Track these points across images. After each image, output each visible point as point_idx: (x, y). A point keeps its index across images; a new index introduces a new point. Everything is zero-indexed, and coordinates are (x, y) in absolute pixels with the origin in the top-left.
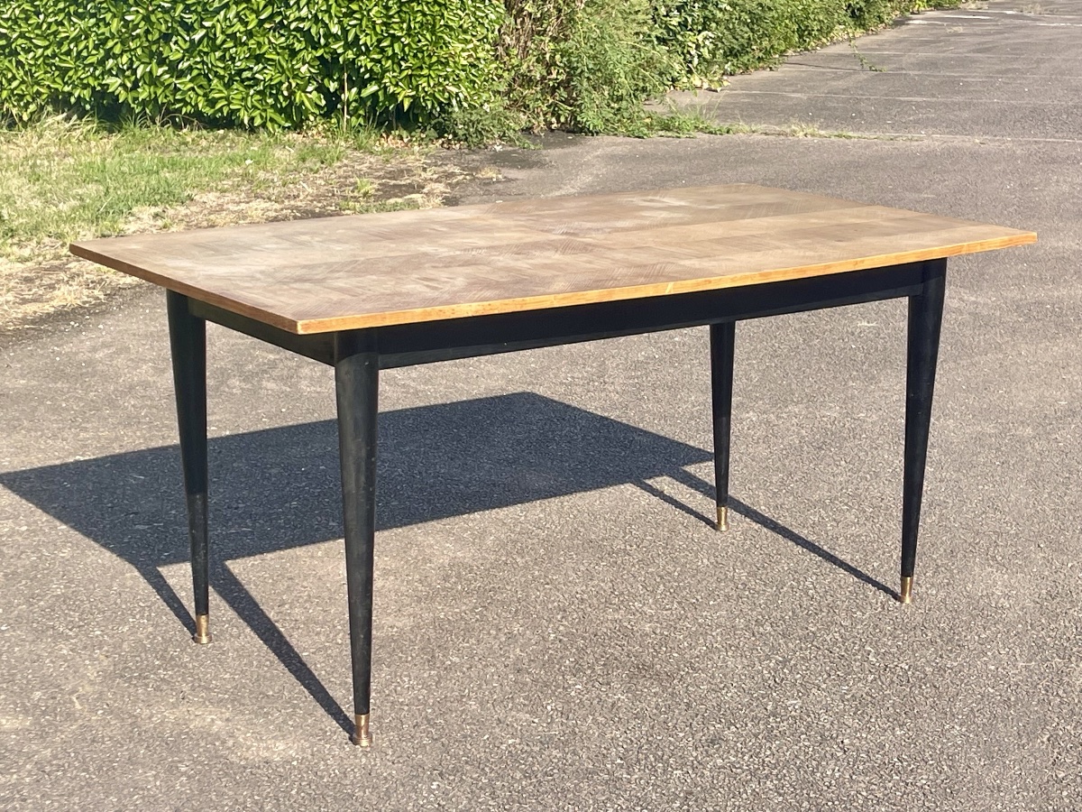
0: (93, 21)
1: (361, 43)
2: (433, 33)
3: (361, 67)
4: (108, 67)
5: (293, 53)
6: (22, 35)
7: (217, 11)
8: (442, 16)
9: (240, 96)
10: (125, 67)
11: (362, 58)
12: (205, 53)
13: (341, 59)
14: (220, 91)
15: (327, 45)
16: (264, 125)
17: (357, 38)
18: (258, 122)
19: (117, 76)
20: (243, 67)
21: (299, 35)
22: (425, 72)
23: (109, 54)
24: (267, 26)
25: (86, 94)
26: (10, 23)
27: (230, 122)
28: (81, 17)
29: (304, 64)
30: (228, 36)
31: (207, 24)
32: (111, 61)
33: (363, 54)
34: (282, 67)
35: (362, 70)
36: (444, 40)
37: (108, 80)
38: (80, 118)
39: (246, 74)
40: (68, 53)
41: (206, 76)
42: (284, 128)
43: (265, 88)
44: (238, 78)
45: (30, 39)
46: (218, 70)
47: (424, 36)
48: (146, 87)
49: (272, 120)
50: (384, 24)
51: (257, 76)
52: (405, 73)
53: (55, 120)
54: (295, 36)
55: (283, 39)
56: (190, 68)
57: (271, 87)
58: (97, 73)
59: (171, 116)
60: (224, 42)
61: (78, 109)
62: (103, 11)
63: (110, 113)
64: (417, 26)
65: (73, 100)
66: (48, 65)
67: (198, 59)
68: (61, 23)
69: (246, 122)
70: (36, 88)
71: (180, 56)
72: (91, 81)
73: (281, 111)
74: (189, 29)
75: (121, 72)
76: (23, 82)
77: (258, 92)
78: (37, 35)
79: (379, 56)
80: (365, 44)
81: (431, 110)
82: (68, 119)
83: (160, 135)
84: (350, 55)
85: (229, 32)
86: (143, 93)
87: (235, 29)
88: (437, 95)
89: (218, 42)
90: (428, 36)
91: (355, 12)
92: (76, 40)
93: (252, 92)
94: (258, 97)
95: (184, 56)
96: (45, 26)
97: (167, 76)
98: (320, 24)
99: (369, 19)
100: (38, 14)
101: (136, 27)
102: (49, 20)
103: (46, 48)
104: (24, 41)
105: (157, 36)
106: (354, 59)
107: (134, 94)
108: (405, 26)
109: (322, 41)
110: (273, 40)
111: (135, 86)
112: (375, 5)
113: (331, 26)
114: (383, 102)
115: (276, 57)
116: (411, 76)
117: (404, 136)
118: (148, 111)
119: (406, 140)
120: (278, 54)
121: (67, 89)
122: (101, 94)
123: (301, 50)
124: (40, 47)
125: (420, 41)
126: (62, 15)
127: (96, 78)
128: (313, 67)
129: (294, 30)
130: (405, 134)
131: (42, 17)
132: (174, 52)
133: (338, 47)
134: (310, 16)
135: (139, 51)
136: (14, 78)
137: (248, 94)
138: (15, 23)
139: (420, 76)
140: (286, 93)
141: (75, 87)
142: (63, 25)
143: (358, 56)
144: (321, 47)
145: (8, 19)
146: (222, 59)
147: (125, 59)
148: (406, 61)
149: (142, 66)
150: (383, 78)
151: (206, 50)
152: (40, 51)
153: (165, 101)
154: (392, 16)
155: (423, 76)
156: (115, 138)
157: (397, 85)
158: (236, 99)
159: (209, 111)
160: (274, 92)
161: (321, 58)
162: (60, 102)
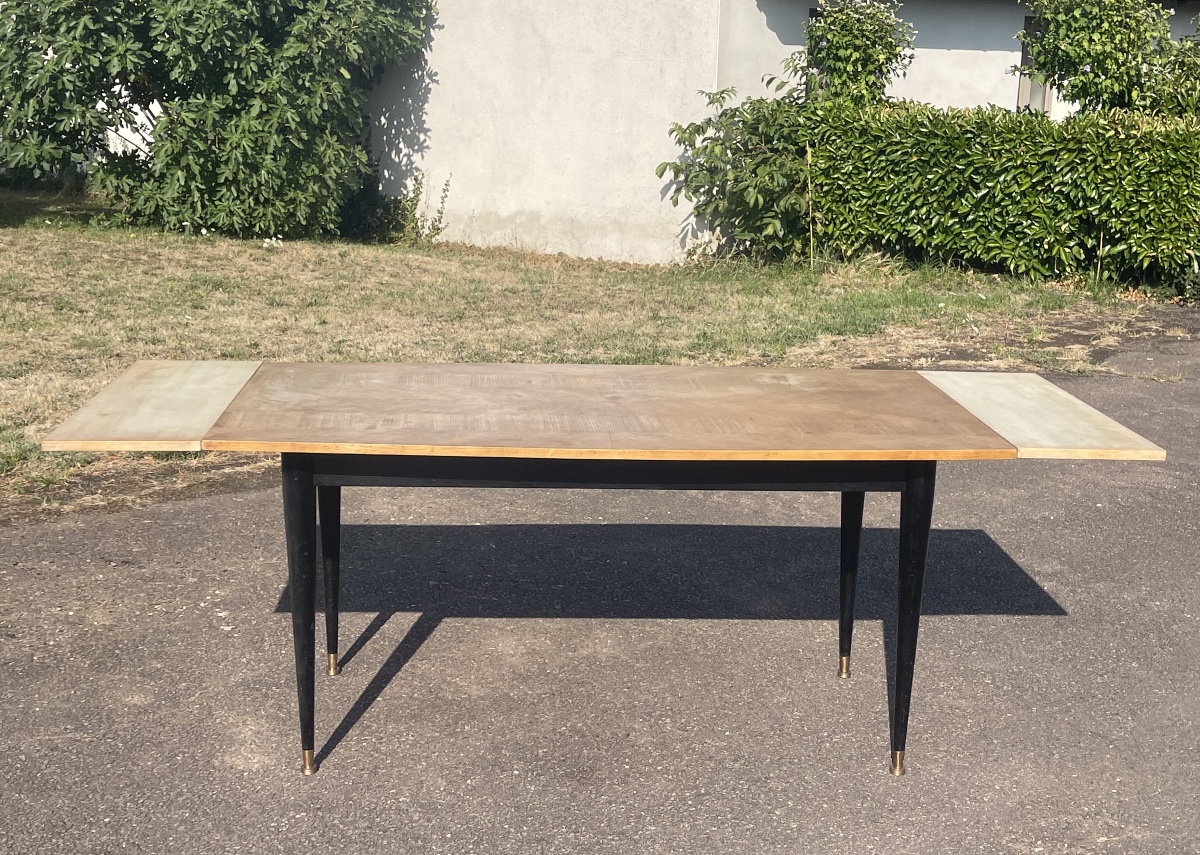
0: (905, 178)
1: (1112, 206)
2: (1177, 201)
3: (1111, 228)
4: (911, 216)
5: (1057, 213)
6: (853, 187)
7: (999, 174)
8: (1188, 186)
9: (1011, 247)
10: (924, 217)
11: (1113, 220)
12: (987, 209)
13: (1097, 220)
14: (996, 242)
15: (1085, 207)
16: (1027, 273)
17: (1109, 202)
18: (1022, 269)
19: (918, 224)
20: (1015, 222)
21: (1061, 198)
22: (1166, 236)
23: (912, 206)
24: (1038, 188)
25: (894, 237)
26: (846, 177)
27: (1000, 268)
28: (897, 174)
29: (1065, 223)
30: (1006, 195)
31: (989, 184)
32: (914, 212)
33: (1114, 217)
34: (1046, 223)
35: (1113, 230)
36: (1188, 208)
37: (910, 227)
38: (892, 256)
39: (1019, 228)
40: (885, 203)
41: (987, 228)
42: (1046, 277)
43: (1031, 241)
44: (1011, 232)
45: (858, 191)
46: (997, 224)
47: (1168, 204)
48: (939, 235)
49: (1036, 269)
50: (1134, 191)
51: (1026, 230)
52: (1148, 236)
53: (873, 257)
54: (1058, 198)
55: (1049, 200)
56: (974, 221)
57: (1036, 241)
58: (903, 220)
59: (957, 259)
60: (1002, 200)
61: (888, 249)
62: (911, 170)
63: (913, 255)
64: (1163, 195)
65: (884, 241)
66: (870, 212)
67: (981, 214)
68: (882, 179)
69: (1012, 269)
70: (859, 230)
71: (967, 210)
72: (899, 227)
73: (1043, 262)
74: (977, 188)
75: (920, 221)
76: (851, 225)
77: (1026, 244)
78: (864, 187)
79: (1128, 220)
80: (1115, 208)
81: (1171, 270)
82: (883, 256)
83: (947, 273)
84: (1104, 217)
85: (1007, 192)
86: (937, 240)
87: (1011, 190)
88: (1177, 257)
89: (997, 199)
90: (1172, 204)
91: (1110, 180)
92: (891, 192)
93: (1021, 244)
94: (1026, 248)
95: (971, 210)
96: (870, 180)
97: (958, 226)
98: (1079, 189)
99: (1122, 186)
100: (866, 170)
101: (935, 184)
102: (874, 176)
103: (870, 198)
104: (855, 192)
105: (951, 193)
106: (1106, 221)
107: (929, 239)
108: (1152, 194)
109: (1081, 204)
110: (1041, 201)
111: (930, 233)
112: (1129, 174)
113: (1088, 190)
114: (1128, 260)
115: (1043, 215)
116: (1153, 238)
117: (1148, 291)
118: (940, 253)
119: (1149, 295)
120: (1045, 212)
121: (881, 232)
122: (904, 238)
123: (1062, 211)
124: (865, 197)
125: (1164, 208)
127: (903, 225)
128: (1073, 225)
129: (1058, 193)
130: (1149, 289)
131: (869, 173)
132: (964, 206)
133: (1093, 209)
135: (935, 205)
137: (1017, 245)
138: (850, 177)
139: (1161, 239)
140: (1047, 247)
141: (887, 231)
143: (1110, 218)
144: (1080, 209)
145: (845, 174)
146: (1000, 214)
147: (924, 210)
148: (1151, 225)
149: (937, 217)
150: (1129, 239)
151: (987, 206)
152: (865, 200)
154: (1142, 185)
155: (1164, 239)
156: (917, 273)
157: (1140, 246)
158: (1010, 252)
159: (985, 258)
160: (1038, 245)
161: (1080, 217)
162: (874, 241)
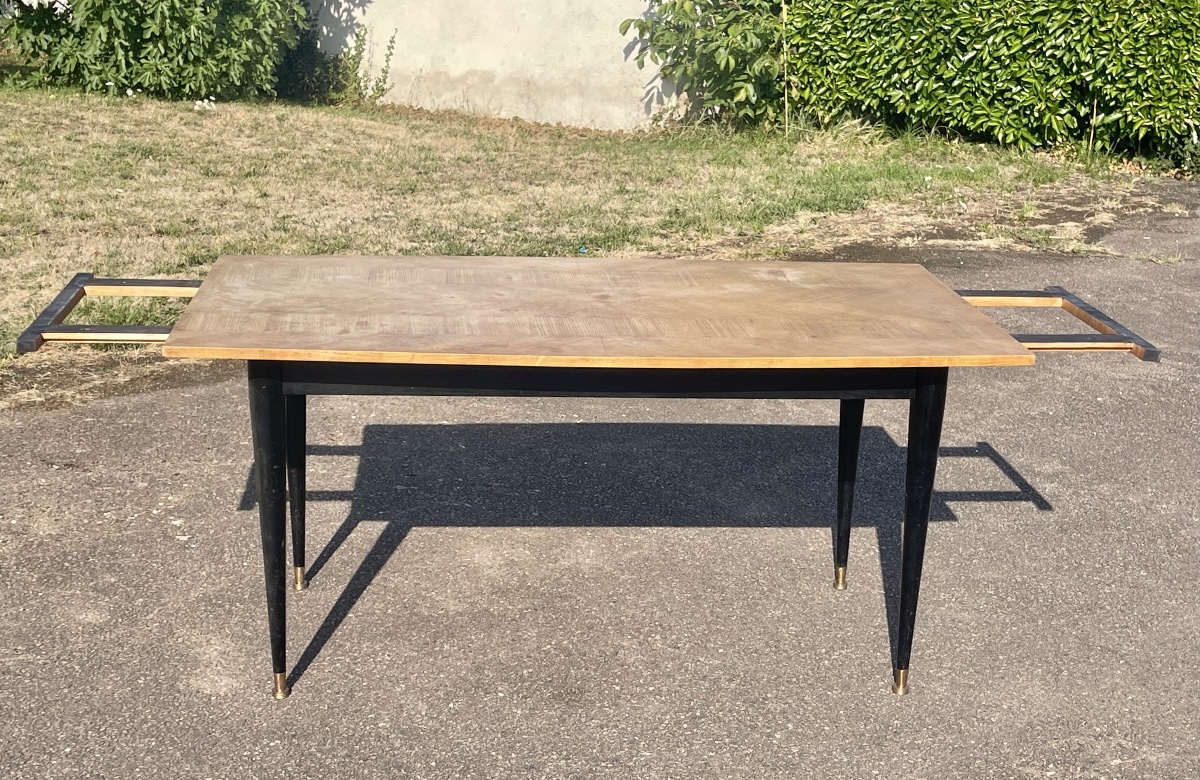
0: (887, 38)
1: (1107, 72)
2: (1177, 67)
3: (1106, 95)
4: (893, 80)
5: (1049, 78)
6: (832, 48)
7: (987, 36)
8: (1188, 51)
9: (999, 114)
10: (907, 82)
11: (1108, 86)
12: (974, 73)
13: (1091, 87)
14: (983, 109)
15: (1078, 73)
16: (1015, 142)
17: (1104, 67)
18: (1010, 139)
19: (900, 89)
20: (1004, 88)
21: (1054, 62)
22: (1164, 103)
23: (894, 70)
24: (1030, 51)
25: (875, 103)
26: (824, 37)
27: (987, 137)
28: (879, 34)
29: (1057, 89)
30: (995, 59)
31: (977, 47)
32: (896, 76)
33: (1110, 83)
34: (1036, 90)
35: (1107, 98)
36: (1188, 74)
37: (892, 92)
38: (872, 123)
39: (1008, 95)
40: (865, 66)
41: (974, 94)
42: (1035, 147)
43: (1020, 108)
44: (1000, 98)
45: (836, 51)
46: (985, 89)
47: (1166, 68)
48: (924, 100)
49: (1024, 139)
50: (1132, 56)
51: (1015, 97)
52: (1146, 103)
53: (852, 124)
54: (1050, 62)
55: (1041, 64)
56: (960, 86)
57: (1025, 108)
58: (885, 85)
59: (942, 127)
60: (991, 63)
61: (868, 116)
62: (894, 30)
63: (895, 122)
64: (1161, 60)
65: (864, 108)
66: (849, 75)
67: (968, 78)
68: (862, 40)
69: (1000, 138)
70: (837, 95)
71: (952, 74)
72: (879, 92)
73: (1032, 131)
74: (964, 50)
75: (903, 86)
76: (829, 89)
77: (1015, 112)
78: (843, 49)
79: (1125, 86)
80: (1111, 74)
81: (1167, 141)
82: (863, 123)
83: (931, 142)
84: (1099, 83)
85: (995, 55)
86: (920, 106)
87: (1001, 53)
88: (1174, 127)
89: (986, 63)
90: (1171, 70)
91: (1105, 43)
92: (872, 54)
93: (1010, 111)
94: (1015, 116)
95: (957, 74)
96: (850, 40)
97: (942, 91)
98: (1073, 53)
99: (1118, 50)
100: (846, 30)
101: (920, 46)
102: (854, 36)
103: (849, 60)
104: (833, 53)
105: (935, 55)
106: (1101, 87)
107: (913, 106)
108: (1149, 58)
109: (1075, 68)
110: (1033, 64)
111: (914, 98)
112: (1126, 37)
113: (1082, 54)
114: (1125, 129)
115: (1034, 81)
116: (1150, 107)
117: (1143, 163)
118: (924, 121)
119: (1144, 167)
120: (1036, 77)
121: (860, 98)
122: (886, 105)
123: (1054, 76)
124: (845, 59)
125: (1163, 74)
126: (864, 32)
127: (885, 90)
128: (1066, 92)
129: (1049, 57)
130: (1143, 161)
131: (849, 33)
132: (949, 70)
133: (1087, 75)
134: (1064, 45)
135: (919, 68)
136: (822, 84)
137: (1006, 113)
138: (828, 37)
139: (1159, 107)
140: (1036, 115)
141: (867, 97)
142: (864, 41)
143: (1105, 84)
144: (1073, 74)
145: (823, 33)
146: (988, 79)
147: (907, 74)
148: (1148, 92)
149: (921, 82)
150: (1125, 106)
151: (974, 70)
152: (844, 63)
153: (939, 113)
154: (1140, 49)
155: (1162, 108)
156: (898, 142)
157: (1137, 115)
158: (997, 119)
159: (971, 126)
160: (1028, 112)
161: (1073, 84)
162: (854, 107)
